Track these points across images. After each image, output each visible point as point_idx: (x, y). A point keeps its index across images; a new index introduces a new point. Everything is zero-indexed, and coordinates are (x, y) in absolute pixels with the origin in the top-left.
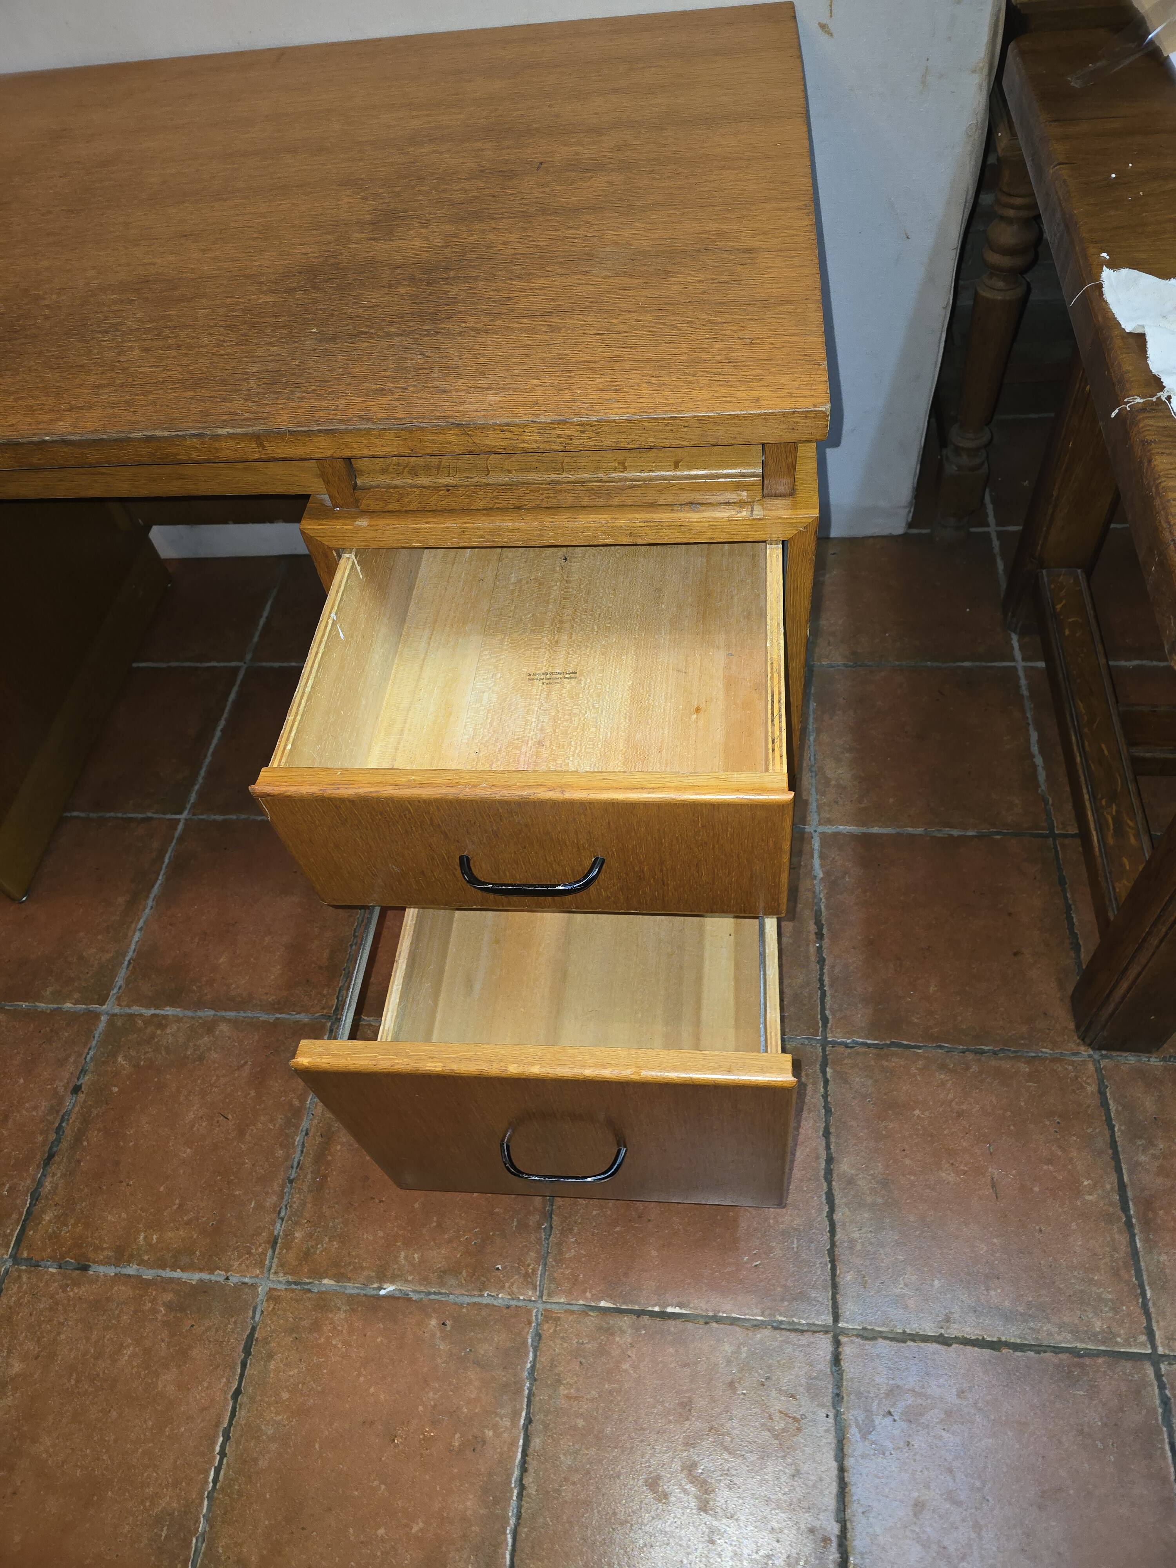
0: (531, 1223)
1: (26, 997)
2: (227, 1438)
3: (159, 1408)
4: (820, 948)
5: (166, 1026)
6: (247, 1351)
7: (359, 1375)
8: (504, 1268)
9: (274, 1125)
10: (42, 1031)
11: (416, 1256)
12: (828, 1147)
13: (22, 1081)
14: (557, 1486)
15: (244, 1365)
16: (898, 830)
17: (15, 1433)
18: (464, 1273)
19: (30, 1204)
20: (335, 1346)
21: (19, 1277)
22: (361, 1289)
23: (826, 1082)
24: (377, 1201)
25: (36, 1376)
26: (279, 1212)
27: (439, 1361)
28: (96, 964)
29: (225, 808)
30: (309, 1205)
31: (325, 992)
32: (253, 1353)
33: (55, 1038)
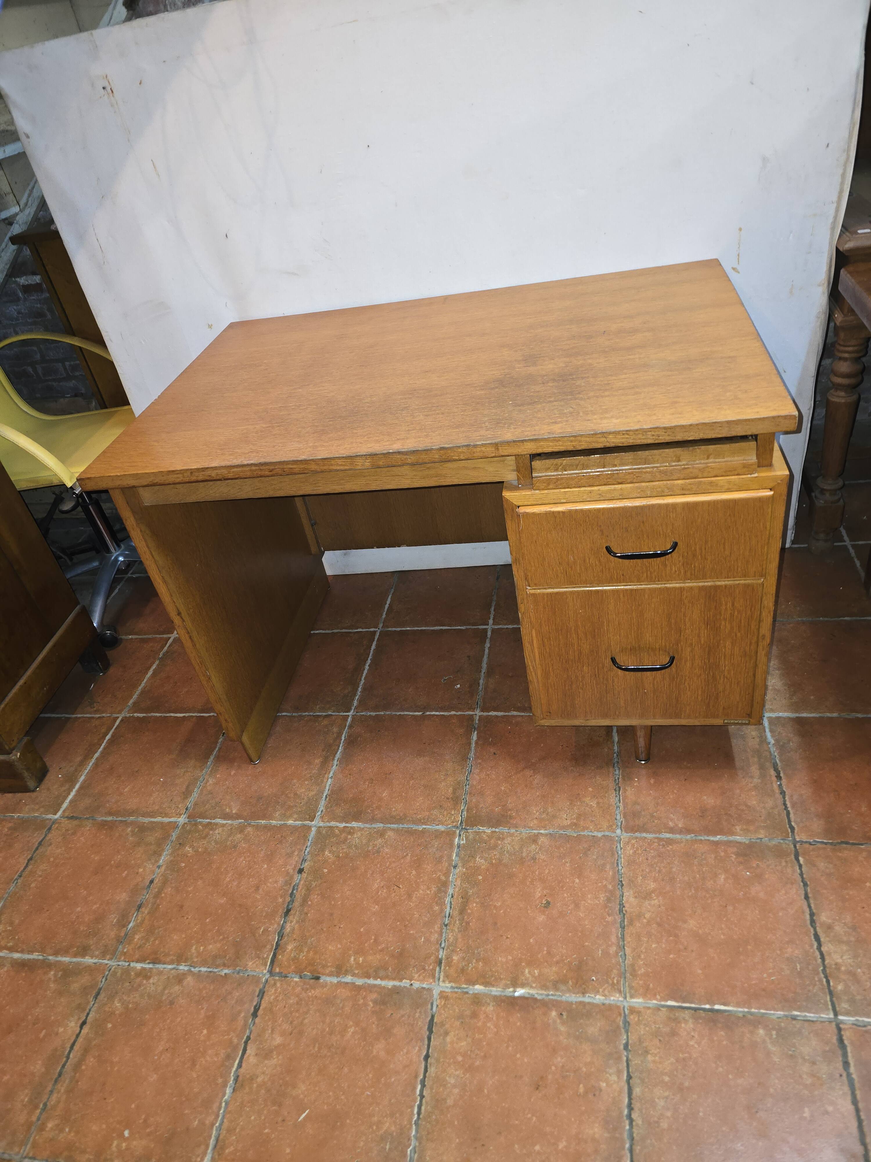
0: (611, 952)
1: (264, 817)
2: (423, 1086)
3: (376, 1066)
4: (780, 785)
5: (354, 833)
6: (430, 1030)
7: (507, 1047)
8: (597, 980)
9: (430, 891)
10: (276, 837)
11: (536, 971)
12: (809, 906)
13: (266, 866)
14: (656, 1119)
15: (429, 1039)
16: (820, 715)
17: (281, 1081)
18: (570, 983)
19: (278, 939)
20: (489, 1028)
21: (275, 984)
22: (502, 992)
23: (800, 866)
24: (505, 937)
25: (291, 1046)
26: (441, 944)
27: (561, 1038)
28: (306, 798)
29: (376, 708)
30: (460, 940)
31: (453, 813)
32: (434, 1031)
33: (284, 841)
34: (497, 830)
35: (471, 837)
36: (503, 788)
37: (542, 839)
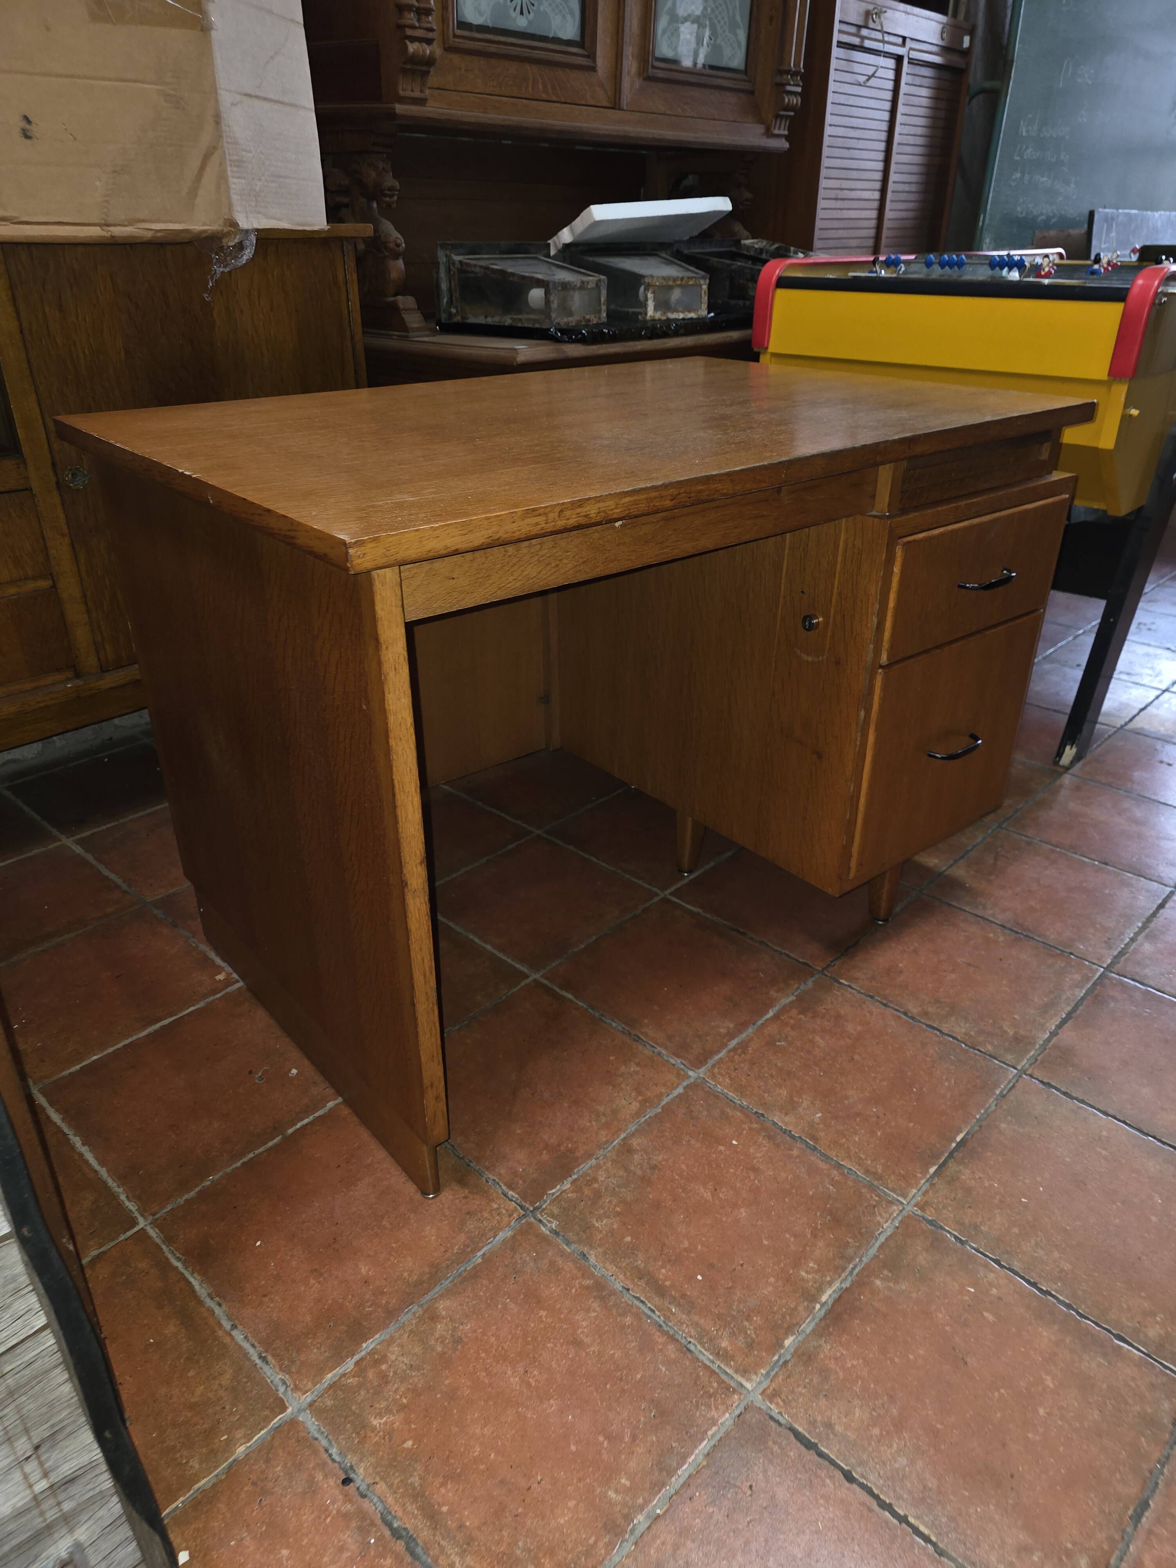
0: (837, 1179)
2: (889, 1507)
5: (384, 1356)
6: (809, 1445)
7: (892, 1361)
8: (863, 1213)
9: (594, 1311)
10: (243, 1497)
11: (810, 1265)
12: (895, 1010)
13: (285, 1552)
14: (1057, 1270)
15: (823, 1455)
18: (850, 1240)
20: (853, 1366)
22: (813, 1319)
23: (850, 987)
24: (739, 1267)
26: (689, 1350)
28: (222, 1393)
29: (184, 1186)
30: (702, 1322)
31: (495, 1206)
32: (816, 1441)
33: (270, 1485)
34: (574, 1177)
35: (556, 1211)
36: (519, 1131)
37: (635, 1143)
